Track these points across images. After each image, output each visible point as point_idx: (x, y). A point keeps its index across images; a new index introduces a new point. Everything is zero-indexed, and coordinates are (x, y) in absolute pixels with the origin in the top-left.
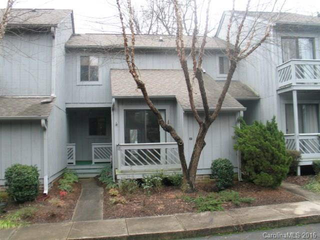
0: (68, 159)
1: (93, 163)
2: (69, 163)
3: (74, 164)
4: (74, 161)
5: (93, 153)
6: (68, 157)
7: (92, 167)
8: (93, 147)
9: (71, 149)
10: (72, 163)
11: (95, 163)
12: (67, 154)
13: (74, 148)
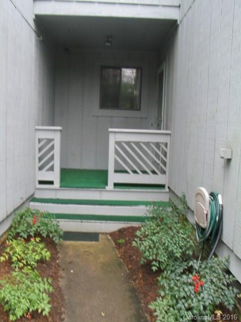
0: (41, 168)
1: (110, 186)
2: (41, 182)
3: (57, 185)
4: (55, 176)
5: (112, 156)
6: (38, 165)
7: (105, 196)
8: (112, 139)
9: (50, 141)
10: (51, 183)
11: (116, 185)
12: (38, 155)
13: (57, 138)
